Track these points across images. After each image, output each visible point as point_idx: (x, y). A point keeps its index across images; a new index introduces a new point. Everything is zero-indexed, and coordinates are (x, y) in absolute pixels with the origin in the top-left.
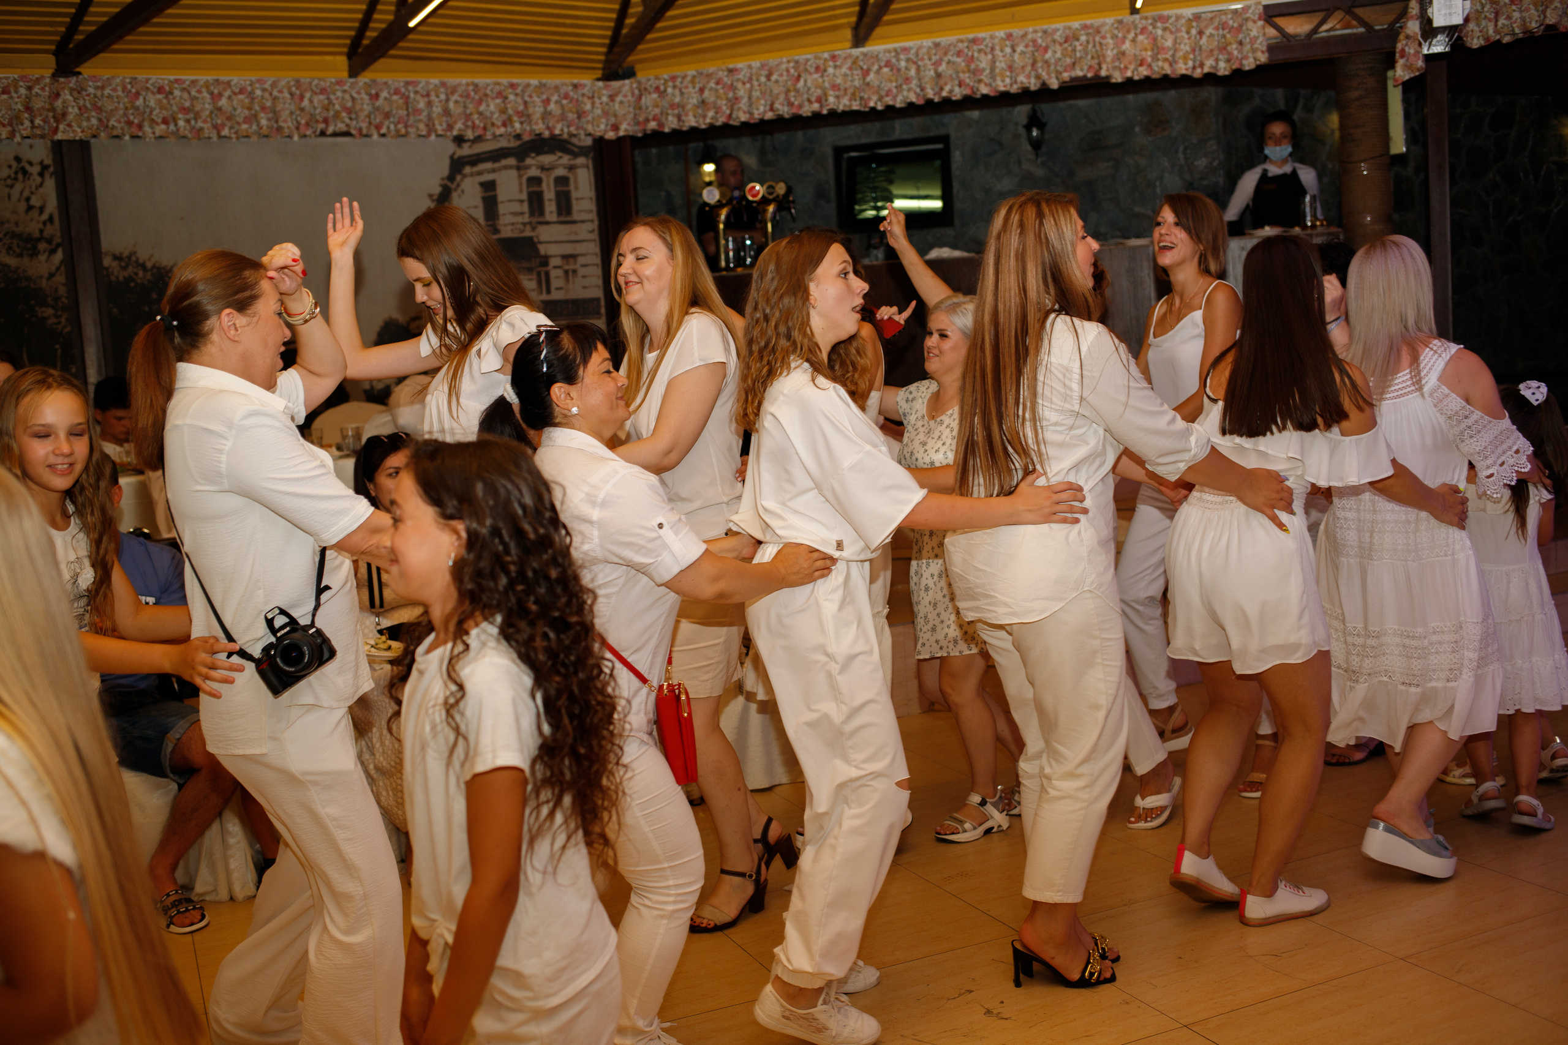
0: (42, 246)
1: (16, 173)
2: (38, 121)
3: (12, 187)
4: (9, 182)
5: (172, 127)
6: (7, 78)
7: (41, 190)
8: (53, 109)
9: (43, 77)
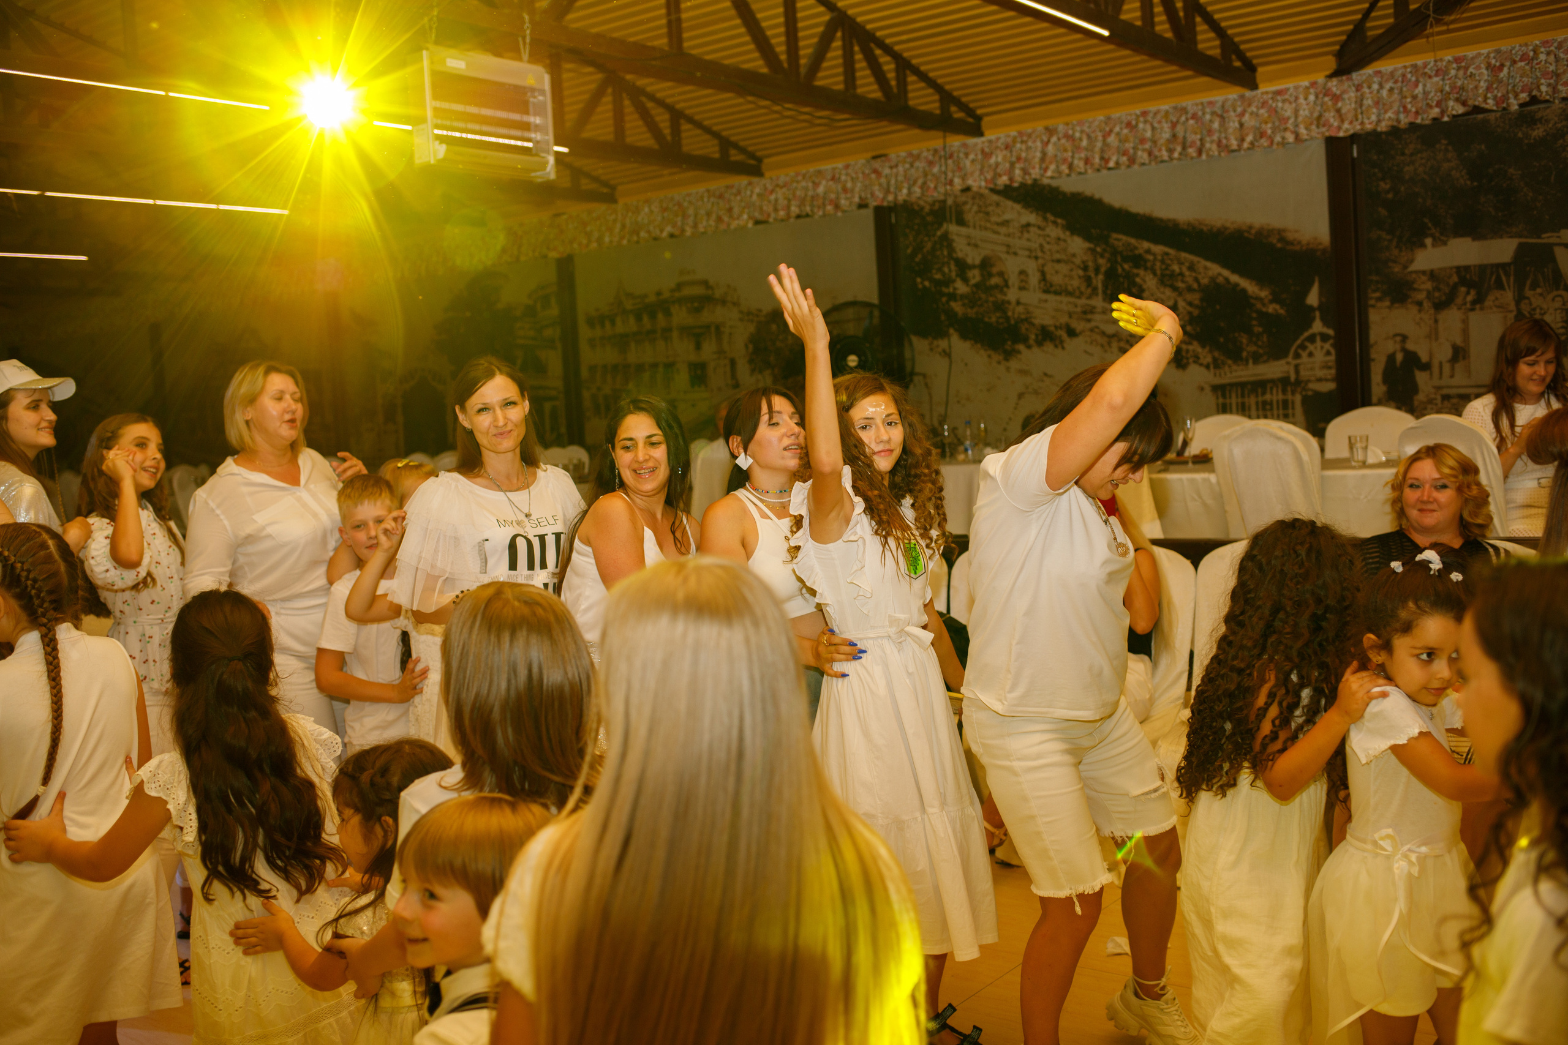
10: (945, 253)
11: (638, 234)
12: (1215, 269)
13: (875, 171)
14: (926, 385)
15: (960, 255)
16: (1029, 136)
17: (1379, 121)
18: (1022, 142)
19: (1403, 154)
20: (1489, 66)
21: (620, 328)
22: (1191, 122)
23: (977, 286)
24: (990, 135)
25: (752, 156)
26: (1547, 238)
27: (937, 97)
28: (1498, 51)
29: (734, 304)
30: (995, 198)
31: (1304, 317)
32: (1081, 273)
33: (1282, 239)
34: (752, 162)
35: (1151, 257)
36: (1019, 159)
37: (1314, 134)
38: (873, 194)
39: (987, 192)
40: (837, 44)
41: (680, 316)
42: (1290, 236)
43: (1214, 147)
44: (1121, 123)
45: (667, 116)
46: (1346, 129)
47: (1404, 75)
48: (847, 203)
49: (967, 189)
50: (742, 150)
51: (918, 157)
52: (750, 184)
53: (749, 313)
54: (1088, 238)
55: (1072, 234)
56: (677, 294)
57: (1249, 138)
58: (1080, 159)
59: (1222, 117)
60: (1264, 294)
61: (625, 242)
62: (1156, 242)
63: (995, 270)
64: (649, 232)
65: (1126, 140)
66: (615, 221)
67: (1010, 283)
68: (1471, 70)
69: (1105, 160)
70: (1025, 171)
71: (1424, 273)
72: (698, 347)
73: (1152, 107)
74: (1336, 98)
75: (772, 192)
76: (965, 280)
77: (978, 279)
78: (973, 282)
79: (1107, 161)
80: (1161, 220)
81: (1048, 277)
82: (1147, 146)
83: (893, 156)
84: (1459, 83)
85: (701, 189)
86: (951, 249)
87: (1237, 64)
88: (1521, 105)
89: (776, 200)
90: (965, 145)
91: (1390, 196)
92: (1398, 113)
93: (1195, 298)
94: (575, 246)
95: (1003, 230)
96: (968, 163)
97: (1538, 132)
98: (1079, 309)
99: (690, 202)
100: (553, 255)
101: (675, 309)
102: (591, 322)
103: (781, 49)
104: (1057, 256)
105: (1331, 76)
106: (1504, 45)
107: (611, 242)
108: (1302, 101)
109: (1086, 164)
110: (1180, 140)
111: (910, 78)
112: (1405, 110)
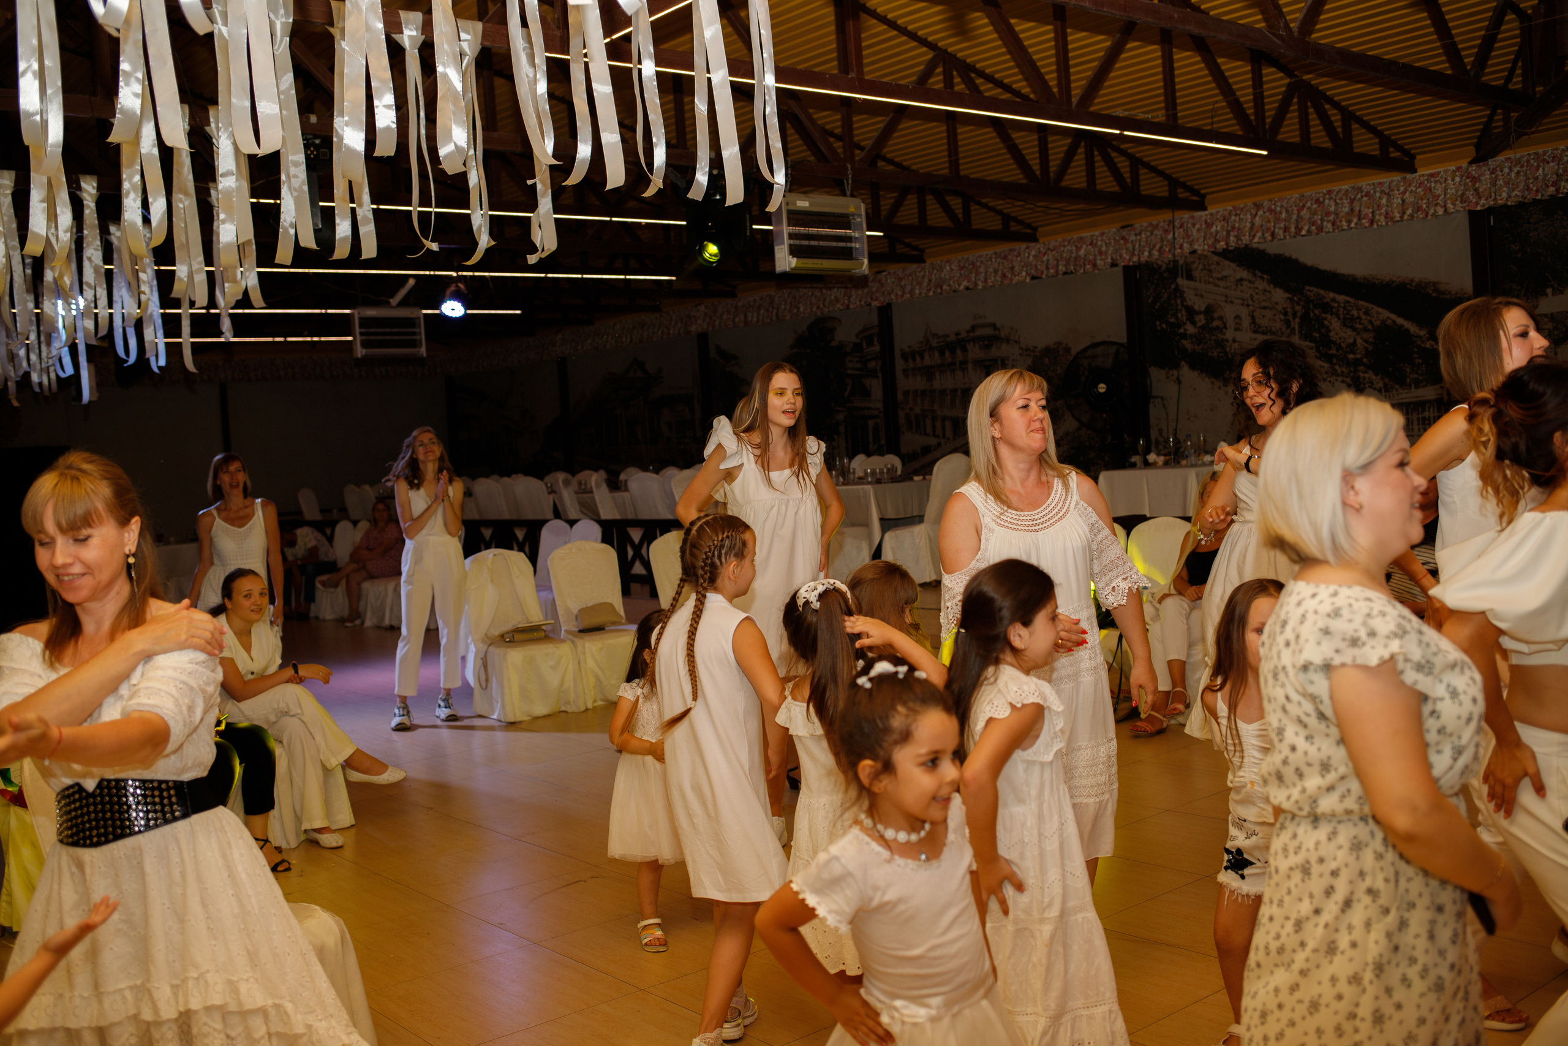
10: (1179, 302)
11: (941, 288)
12: (1385, 314)
13: (1123, 238)
14: (1164, 406)
15: (1189, 303)
16: (1242, 209)
17: (1510, 197)
18: (1236, 215)
19: (1529, 222)
21: (927, 361)
22: (1365, 199)
23: (1202, 327)
24: (1212, 210)
25: (1029, 226)
27: (1166, 183)
29: (1016, 342)
30: (1216, 258)
32: (1282, 317)
33: (1436, 290)
34: (1028, 231)
35: (1336, 305)
36: (1233, 228)
37: (1458, 208)
38: (1121, 256)
39: (1209, 254)
40: (1081, 150)
41: (975, 352)
42: (1442, 287)
43: (1382, 218)
44: (1312, 199)
45: (959, 201)
46: (1482, 204)
47: (1528, 161)
48: (1102, 263)
49: (1194, 252)
50: (1021, 222)
51: (1157, 226)
52: (1028, 247)
53: (1027, 349)
54: (1287, 289)
55: (1275, 286)
56: (971, 335)
57: (1409, 211)
58: (1280, 228)
59: (1388, 195)
60: (1422, 333)
61: (931, 294)
62: (1339, 293)
63: (1216, 315)
64: (949, 285)
65: (1315, 213)
66: (923, 277)
67: (1228, 325)
69: (1299, 229)
70: (1238, 238)
71: (1546, 315)
73: (1335, 187)
74: (1475, 180)
75: (1044, 254)
76: (1194, 323)
77: (1203, 322)
78: (1199, 324)
79: (1301, 230)
80: (1343, 275)
81: (1257, 320)
82: (1331, 218)
83: (1137, 226)
85: (988, 251)
86: (1183, 300)
87: (1395, 154)
89: (1048, 261)
90: (1192, 217)
91: (1519, 255)
92: (1522, 191)
93: (1370, 336)
94: (893, 296)
95: (1222, 284)
96: (1195, 232)
99: (981, 262)
100: (876, 304)
101: (970, 346)
102: (905, 356)
104: (1264, 304)
105: (1471, 163)
107: (920, 293)
108: (1450, 182)
109: (1285, 232)
110: (1356, 213)
111: (1142, 171)
112: (1528, 189)
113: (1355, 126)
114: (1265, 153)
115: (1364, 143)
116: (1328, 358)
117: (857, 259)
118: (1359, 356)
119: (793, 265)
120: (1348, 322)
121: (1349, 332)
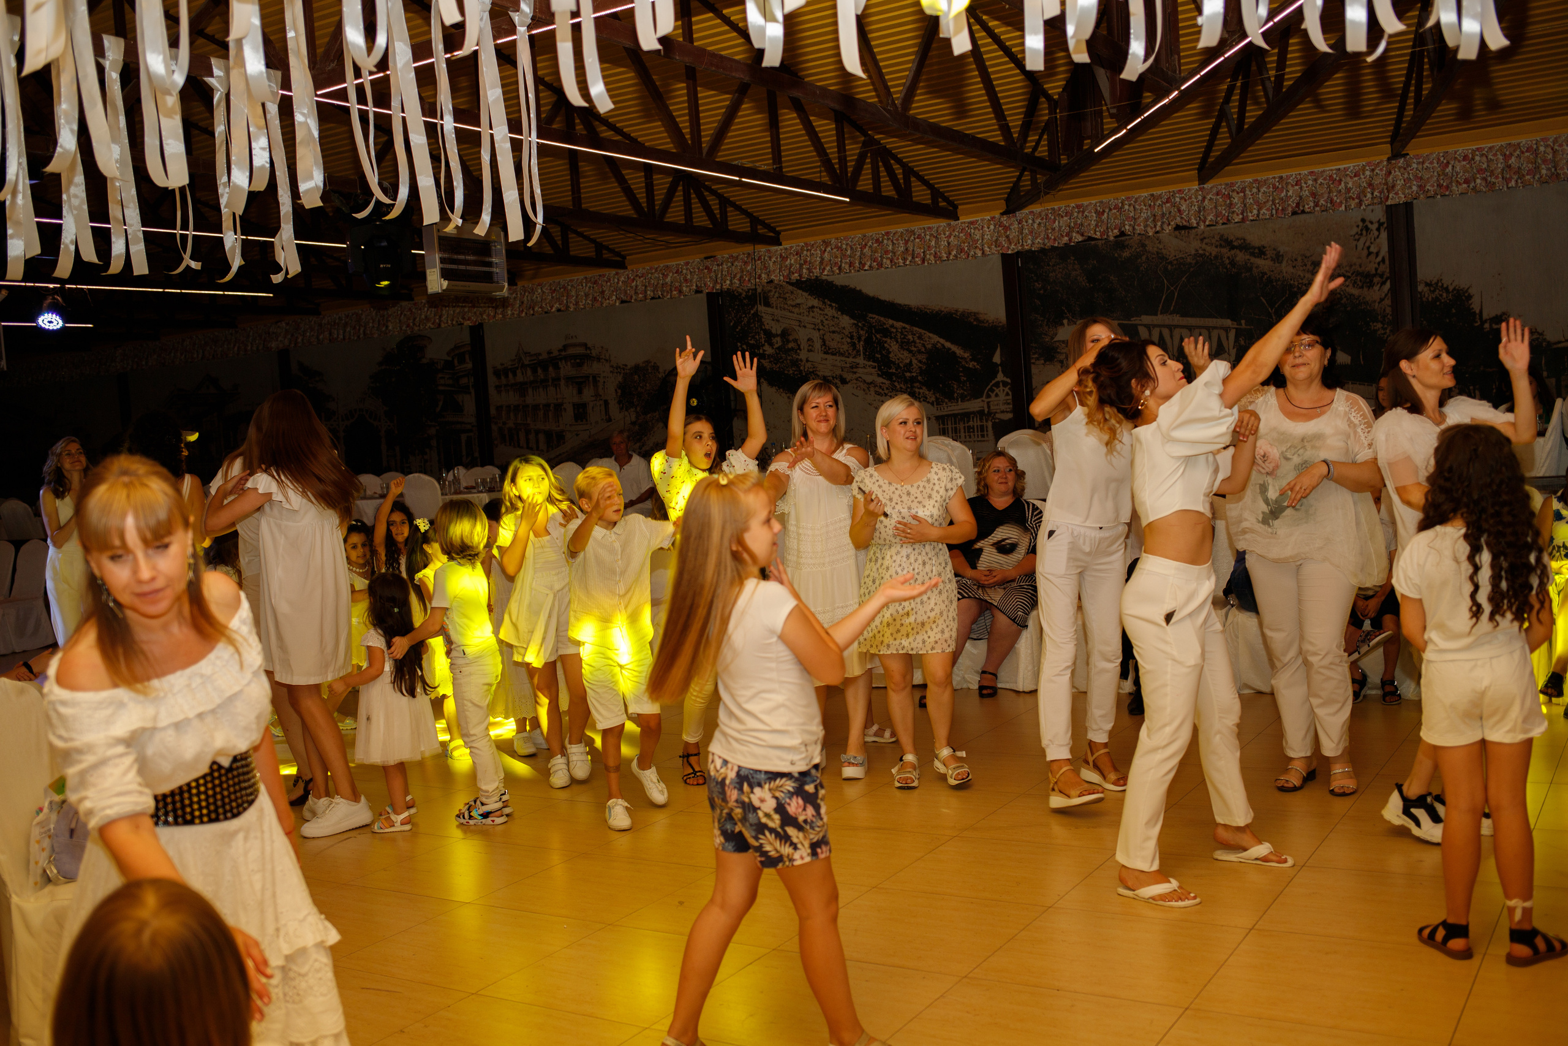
0: (1376, 280)
1: (1362, 230)
2: (1376, 193)
3: (1358, 240)
4: (1357, 237)
5: (1473, 184)
6: (1358, 165)
7: (1378, 241)
8: (1386, 184)
9: (1382, 161)
10: (757, 324)
11: (533, 309)
12: (935, 338)
13: (707, 268)
15: (767, 326)
16: (812, 246)
17: (1033, 243)
18: (807, 250)
19: (1049, 265)
20: (1096, 212)
21: (520, 378)
22: (917, 240)
23: (779, 348)
24: (786, 245)
25: (618, 254)
26: (1134, 321)
27: (748, 220)
28: (1101, 202)
29: (607, 360)
30: (790, 288)
31: (992, 370)
32: (849, 340)
33: (977, 319)
34: (618, 259)
35: (894, 330)
36: (805, 262)
37: (993, 251)
38: (705, 284)
39: (784, 284)
40: (680, 188)
41: (566, 369)
42: (981, 317)
43: (932, 258)
44: (872, 239)
45: (558, 229)
46: (1012, 249)
47: (1047, 215)
48: (688, 289)
49: (771, 281)
50: (611, 251)
51: (737, 258)
52: (617, 274)
53: (618, 367)
54: (852, 317)
55: (842, 314)
56: (563, 353)
57: (954, 253)
58: (846, 263)
59: (936, 237)
60: (966, 355)
61: (523, 315)
62: (897, 320)
63: (791, 338)
64: (542, 307)
65: (876, 251)
66: (515, 298)
67: (802, 347)
68: (1086, 213)
69: (862, 265)
70: (810, 270)
72: (580, 392)
73: (892, 229)
74: (1006, 228)
75: (633, 280)
76: (771, 345)
77: (780, 344)
78: (776, 346)
79: (864, 265)
80: (900, 305)
81: (827, 342)
82: (889, 256)
83: (719, 257)
84: (1079, 222)
86: (762, 324)
87: (943, 204)
88: (1116, 237)
89: (636, 286)
90: (768, 252)
91: (1042, 292)
92: (1043, 239)
93: (923, 357)
94: (485, 317)
95: (796, 310)
96: (771, 264)
97: (1126, 254)
98: (848, 365)
99: (572, 286)
100: (468, 323)
101: (562, 364)
102: (497, 373)
103: (643, 201)
104: (833, 329)
105: (1002, 214)
106: (1105, 199)
107: (512, 314)
108: (986, 229)
109: (850, 266)
110: (911, 252)
111: (730, 209)
112: (1048, 238)
113: (913, 179)
114: (848, 200)
115: (920, 194)
116: (888, 376)
117: (498, 282)
118: (914, 374)
119: (445, 287)
120: (905, 345)
121: (906, 354)
